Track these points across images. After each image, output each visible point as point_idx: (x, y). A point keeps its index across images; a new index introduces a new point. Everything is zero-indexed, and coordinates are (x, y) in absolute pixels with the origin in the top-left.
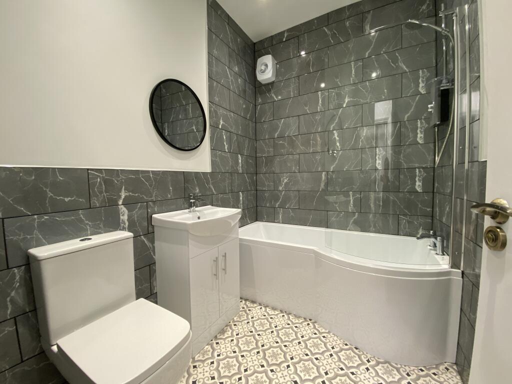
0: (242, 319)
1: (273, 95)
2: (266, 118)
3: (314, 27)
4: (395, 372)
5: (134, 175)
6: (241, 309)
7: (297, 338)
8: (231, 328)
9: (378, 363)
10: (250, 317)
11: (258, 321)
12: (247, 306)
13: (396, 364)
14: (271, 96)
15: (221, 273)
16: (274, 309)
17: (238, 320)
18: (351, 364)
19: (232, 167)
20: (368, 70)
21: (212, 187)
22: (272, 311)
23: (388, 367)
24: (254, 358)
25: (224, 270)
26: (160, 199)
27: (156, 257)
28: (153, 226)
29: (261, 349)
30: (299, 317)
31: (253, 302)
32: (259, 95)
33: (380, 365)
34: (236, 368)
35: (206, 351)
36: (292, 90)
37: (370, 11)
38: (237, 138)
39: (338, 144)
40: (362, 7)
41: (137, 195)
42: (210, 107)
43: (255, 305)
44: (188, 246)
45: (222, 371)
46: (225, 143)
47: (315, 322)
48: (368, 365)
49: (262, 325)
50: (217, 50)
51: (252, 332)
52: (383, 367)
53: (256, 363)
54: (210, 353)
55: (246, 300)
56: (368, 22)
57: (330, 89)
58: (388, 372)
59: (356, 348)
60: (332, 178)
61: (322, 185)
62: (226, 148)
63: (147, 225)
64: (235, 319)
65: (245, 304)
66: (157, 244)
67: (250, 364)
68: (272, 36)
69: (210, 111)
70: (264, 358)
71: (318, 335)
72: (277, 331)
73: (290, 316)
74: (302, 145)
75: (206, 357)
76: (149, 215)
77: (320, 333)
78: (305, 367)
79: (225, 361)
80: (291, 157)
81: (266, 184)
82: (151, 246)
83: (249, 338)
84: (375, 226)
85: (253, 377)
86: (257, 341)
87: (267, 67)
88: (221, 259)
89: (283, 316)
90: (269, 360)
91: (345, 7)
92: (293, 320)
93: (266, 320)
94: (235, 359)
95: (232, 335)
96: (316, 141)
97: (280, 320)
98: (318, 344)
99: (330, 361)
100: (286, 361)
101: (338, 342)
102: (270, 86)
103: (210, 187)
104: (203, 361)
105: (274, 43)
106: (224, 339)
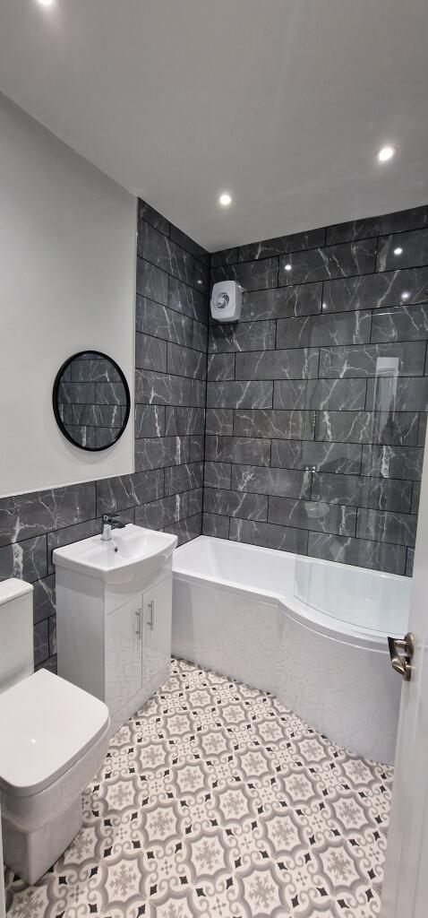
0: (173, 689)
1: (236, 342)
2: (222, 376)
3: (304, 246)
4: (368, 772)
5: (31, 500)
6: (173, 674)
7: (247, 720)
8: (157, 702)
9: (348, 758)
10: (184, 686)
11: (195, 693)
12: (181, 669)
13: (372, 761)
14: (233, 344)
15: (145, 628)
16: (218, 675)
17: (167, 690)
18: (313, 758)
19: (167, 458)
20: (379, 328)
21: (134, 495)
22: (216, 678)
23: (359, 765)
24: (187, 746)
25: (151, 624)
26: (63, 526)
27: (57, 607)
28: (54, 566)
29: (196, 734)
30: (253, 689)
31: (190, 663)
32: (213, 339)
33: (351, 761)
34: (162, 758)
35: (123, 734)
36: (264, 339)
37: (389, 235)
38: (176, 412)
39: (329, 432)
40: (377, 227)
41: (34, 526)
42: (137, 376)
43: (193, 668)
44: (104, 600)
45: (144, 761)
46: (157, 425)
47: (275, 697)
48: (334, 760)
49: (200, 698)
50: (150, 286)
51: (185, 708)
52: (354, 764)
53: (189, 752)
54: (128, 737)
55: (180, 659)
56: (384, 253)
57: (323, 347)
58: (358, 772)
59: (323, 737)
60: (317, 483)
61: (303, 491)
62: (158, 431)
63: (46, 564)
64: (163, 688)
65: (178, 666)
66: (59, 589)
67: (181, 753)
68: (238, 248)
69: (136, 382)
70: (200, 745)
71: (276, 716)
72: (221, 709)
73: (240, 687)
74: (277, 426)
75: (123, 742)
76: (50, 549)
77: (279, 713)
78: (252, 759)
79: (148, 749)
80: (259, 442)
81: (219, 478)
82: (51, 592)
83: (180, 717)
84: (374, 560)
85: (184, 771)
86: (192, 722)
87: (227, 301)
88: (146, 609)
89: (231, 686)
90: (206, 748)
91: (353, 222)
92: (244, 694)
93: (205, 692)
94: (161, 746)
95: (158, 713)
96: (298, 423)
97: (226, 693)
98: (274, 730)
99: (286, 752)
100: (229, 750)
101: (301, 727)
102: (230, 327)
103: (132, 496)
104: (119, 748)
105: (242, 259)
106: (148, 718)
